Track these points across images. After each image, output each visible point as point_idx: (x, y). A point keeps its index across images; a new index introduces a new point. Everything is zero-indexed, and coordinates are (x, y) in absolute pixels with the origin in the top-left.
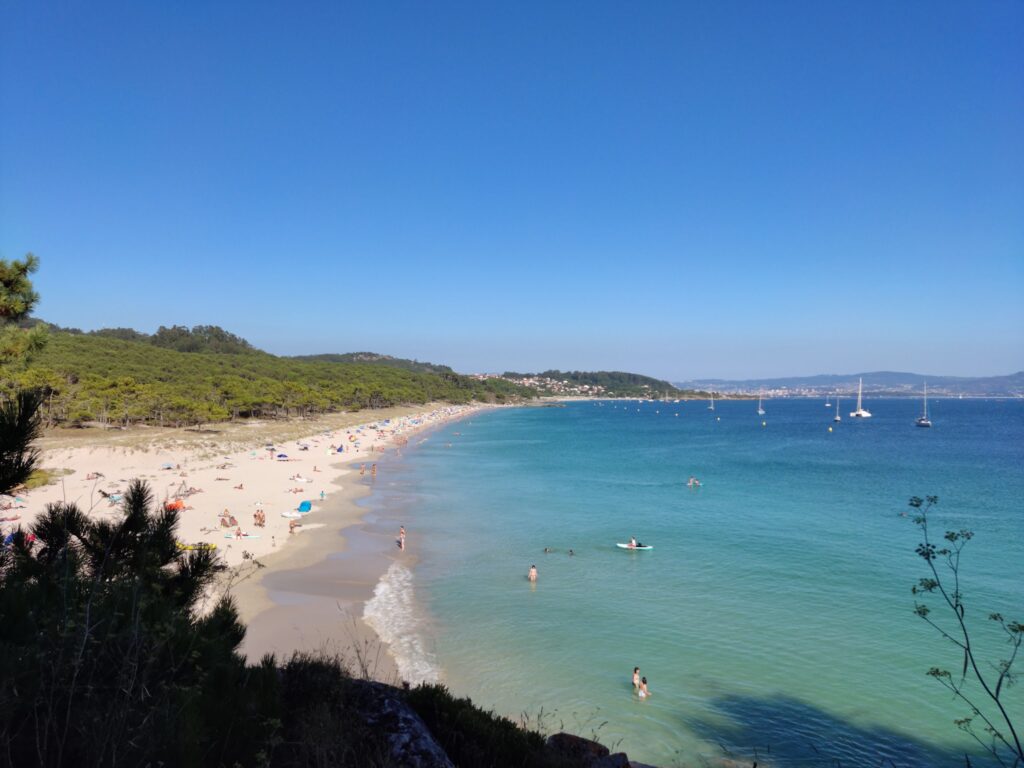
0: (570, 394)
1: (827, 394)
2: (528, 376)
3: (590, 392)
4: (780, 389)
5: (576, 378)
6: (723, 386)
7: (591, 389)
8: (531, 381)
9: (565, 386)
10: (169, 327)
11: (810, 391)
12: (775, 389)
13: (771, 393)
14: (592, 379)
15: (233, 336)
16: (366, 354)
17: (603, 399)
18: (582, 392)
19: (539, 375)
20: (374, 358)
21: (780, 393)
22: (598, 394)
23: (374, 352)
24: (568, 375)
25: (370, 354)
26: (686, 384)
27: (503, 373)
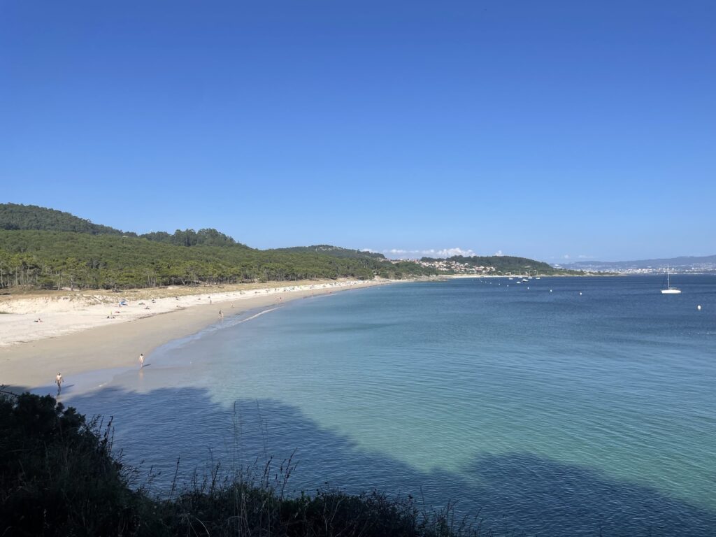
0: (468, 273)
1: (684, 271)
2: (439, 260)
3: (484, 271)
4: (646, 268)
5: (475, 261)
6: (600, 266)
7: (485, 269)
8: (441, 263)
9: (466, 267)
10: (183, 230)
11: (670, 268)
12: (642, 268)
13: (639, 271)
14: (486, 261)
15: (224, 235)
16: (324, 246)
17: (494, 276)
18: (478, 271)
19: (448, 259)
20: (330, 249)
21: (645, 271)
22: (489, 273)
23: (330, 245)
24: (468, 259)
25: (327, 246)
26: (570, 265)
27: (421, 258)
